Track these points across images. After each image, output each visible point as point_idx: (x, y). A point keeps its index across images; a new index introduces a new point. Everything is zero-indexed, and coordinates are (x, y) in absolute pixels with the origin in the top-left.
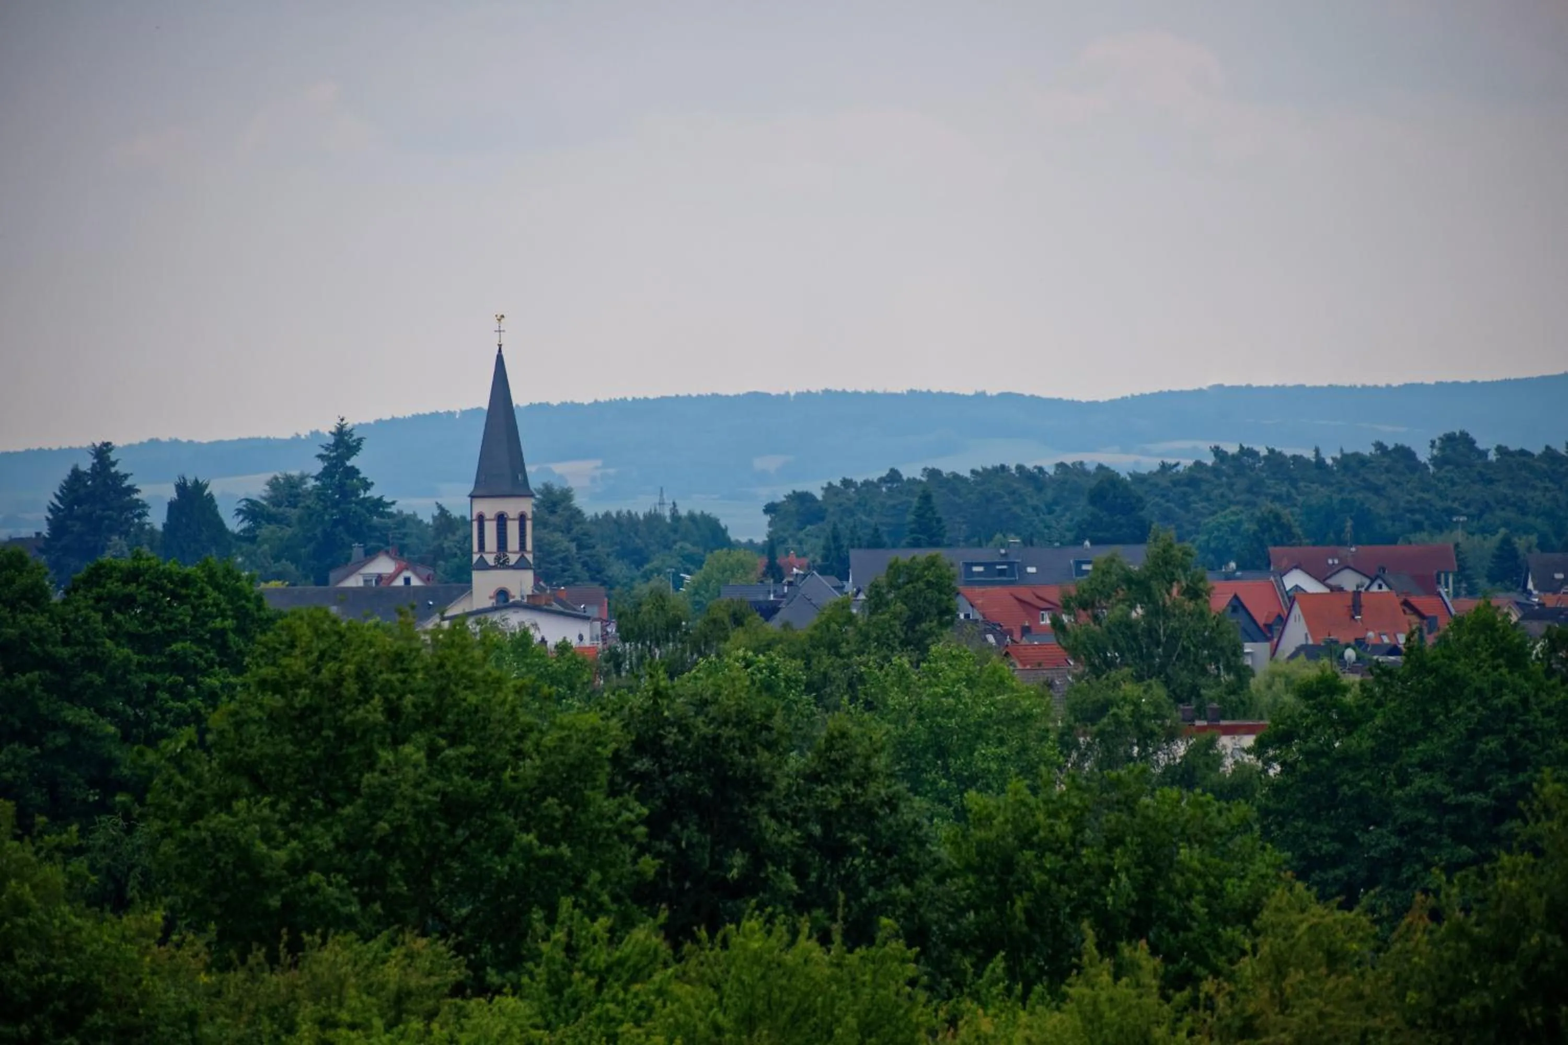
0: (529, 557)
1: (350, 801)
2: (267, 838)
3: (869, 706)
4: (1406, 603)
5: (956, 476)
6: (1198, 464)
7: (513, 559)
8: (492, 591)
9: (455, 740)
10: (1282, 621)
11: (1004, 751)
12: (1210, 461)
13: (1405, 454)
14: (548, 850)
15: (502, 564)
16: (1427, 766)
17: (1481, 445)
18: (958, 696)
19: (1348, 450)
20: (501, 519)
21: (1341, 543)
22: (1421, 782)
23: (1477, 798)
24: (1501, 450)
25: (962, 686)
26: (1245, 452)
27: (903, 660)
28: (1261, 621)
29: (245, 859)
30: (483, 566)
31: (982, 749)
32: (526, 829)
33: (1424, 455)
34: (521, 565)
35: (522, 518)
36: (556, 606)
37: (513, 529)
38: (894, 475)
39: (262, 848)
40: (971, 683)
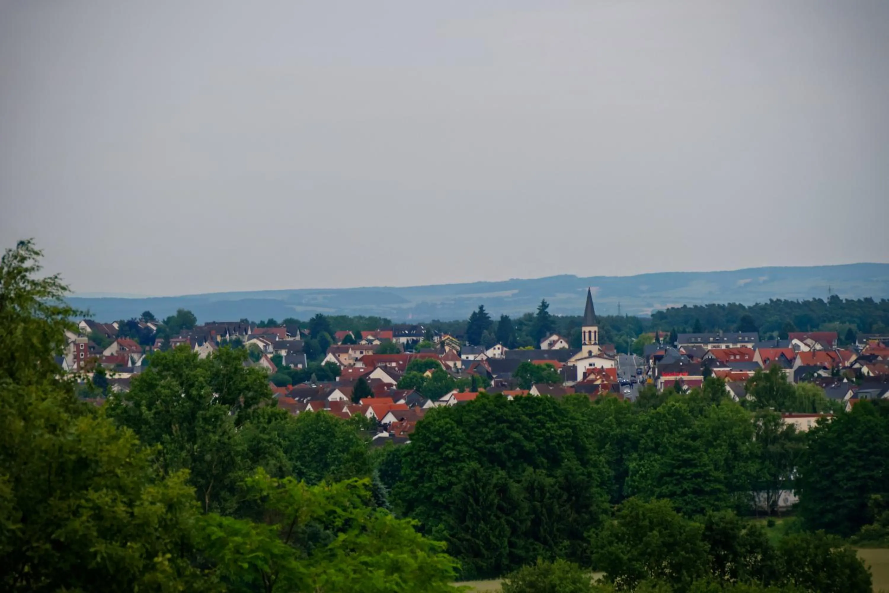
0: (597, 342)
1: (640, 544)
2: (623, 552)
3: (706, 417)
4: (828, 354)
5: (701, 307)
6: (766, 304)
7: (593, 342)
8: (587, 351)
9: (666, 529)
10: (795, 358)
11: (740, 429)
12: (769, 302)
13: (821, 301)
14: (687, 555)
15: (591, 344)
16: (851, 441)
17: (841, 298)
18: (728, 415)
19: (806, 299)
20: (590, 332)
21: (807, 331)
22: (850, 445)
23: (865, 450)
24: (846, 300)
25: (729, 412)
26: (778, 300)
27: (714, 405)
28: (789, 359)
29: (618, 558)
30: (585, 344)
31: (735, 429)
32: (682, 551)
33: (826, 301)
34: (595, 344)
35: (595, 332)
36: (605, 356)
37: (593, 335)
38: (685, 306)
39: (622, 555)
40: (732, 411)
